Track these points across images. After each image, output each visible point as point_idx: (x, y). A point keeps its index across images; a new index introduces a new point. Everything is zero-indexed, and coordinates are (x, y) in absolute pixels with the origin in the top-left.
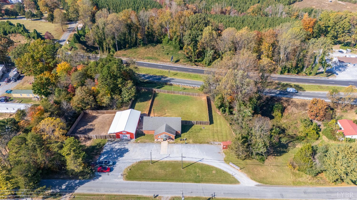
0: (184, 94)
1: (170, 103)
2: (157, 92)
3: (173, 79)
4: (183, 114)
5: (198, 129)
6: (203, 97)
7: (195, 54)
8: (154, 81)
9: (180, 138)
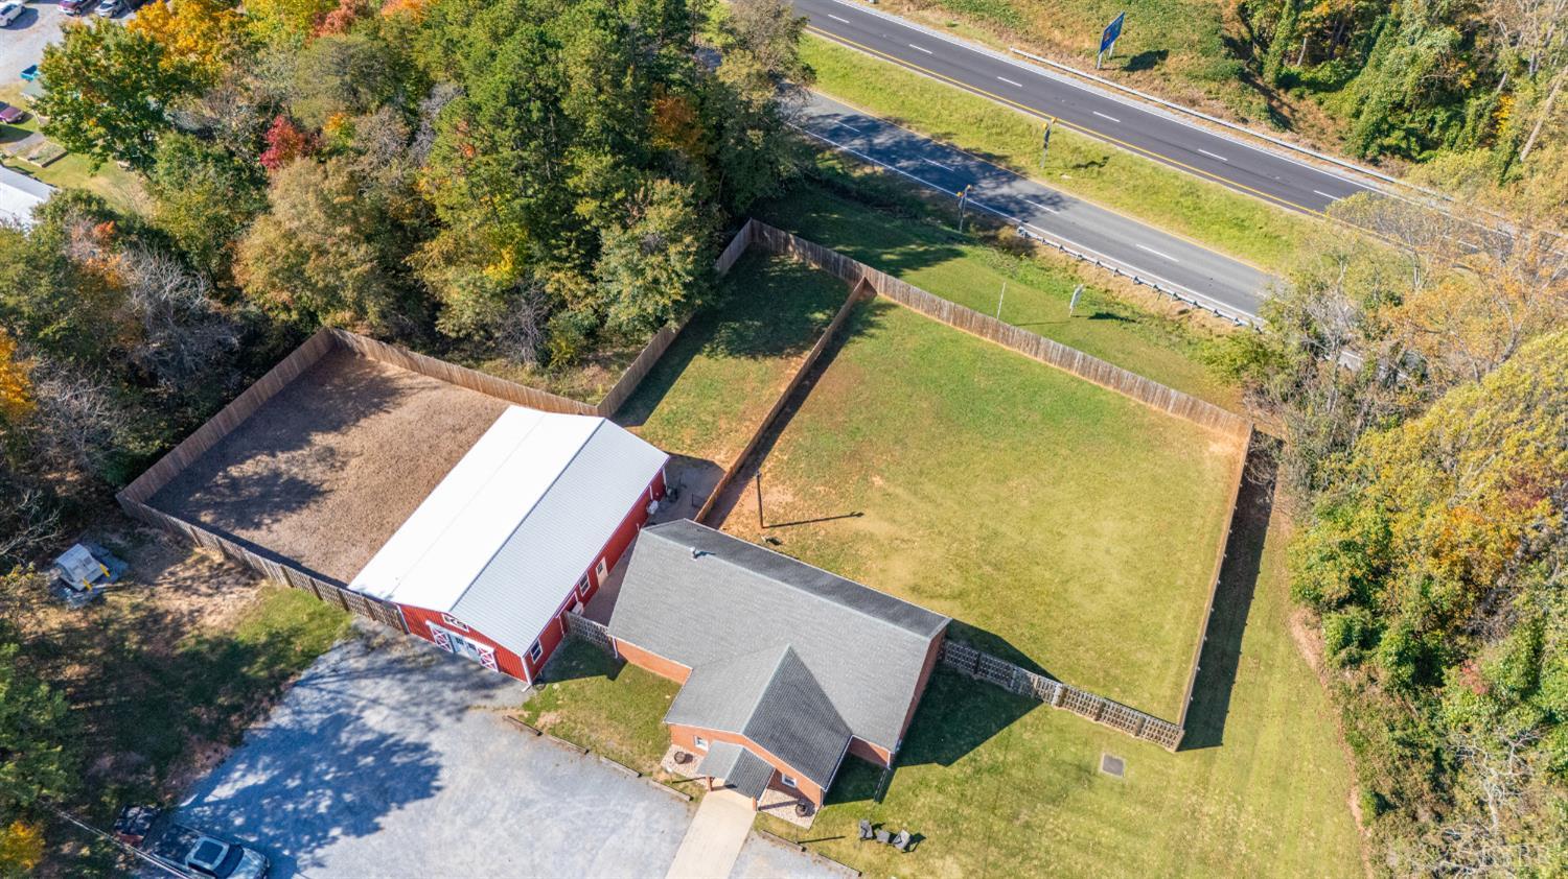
0: (1070, 366)
1: (938, 416)
2: (882, 296)
3: (1055, 201)
4: (991, 557)
5: (1056, 764)
6: (1218, 431)
7: (1303, 25)
8: (918, 186)
9: (868, 805)
